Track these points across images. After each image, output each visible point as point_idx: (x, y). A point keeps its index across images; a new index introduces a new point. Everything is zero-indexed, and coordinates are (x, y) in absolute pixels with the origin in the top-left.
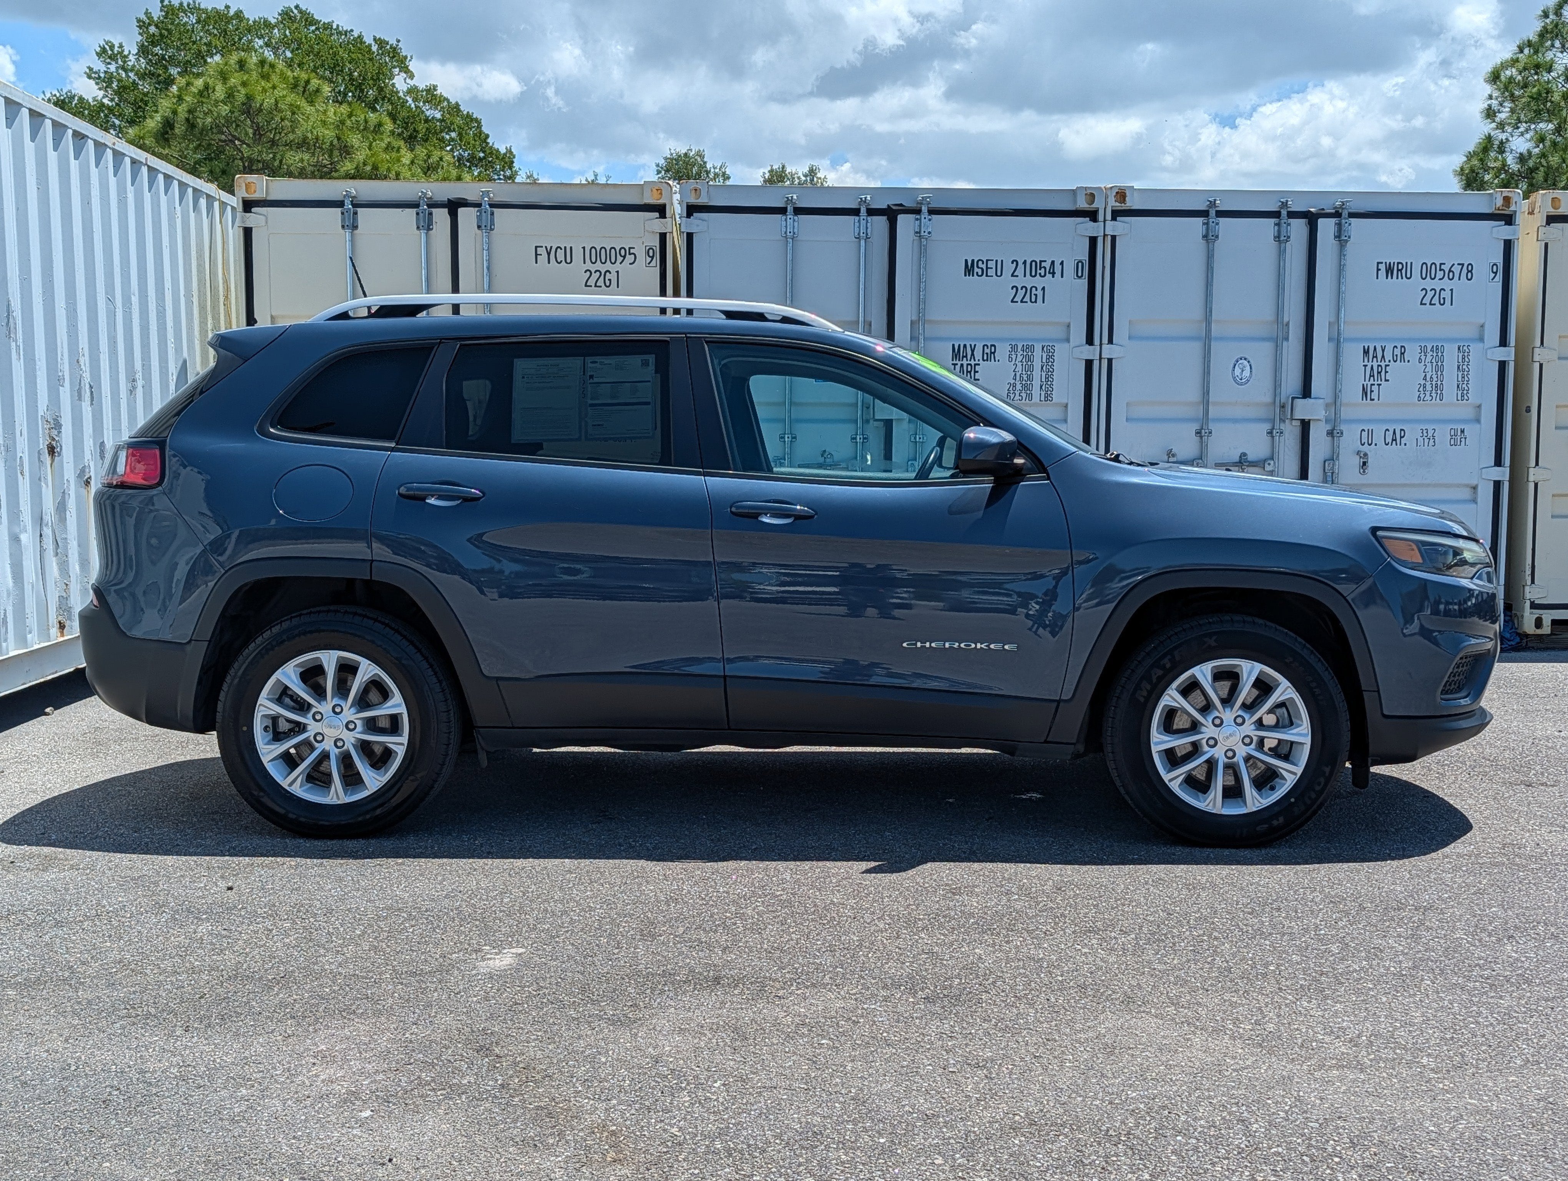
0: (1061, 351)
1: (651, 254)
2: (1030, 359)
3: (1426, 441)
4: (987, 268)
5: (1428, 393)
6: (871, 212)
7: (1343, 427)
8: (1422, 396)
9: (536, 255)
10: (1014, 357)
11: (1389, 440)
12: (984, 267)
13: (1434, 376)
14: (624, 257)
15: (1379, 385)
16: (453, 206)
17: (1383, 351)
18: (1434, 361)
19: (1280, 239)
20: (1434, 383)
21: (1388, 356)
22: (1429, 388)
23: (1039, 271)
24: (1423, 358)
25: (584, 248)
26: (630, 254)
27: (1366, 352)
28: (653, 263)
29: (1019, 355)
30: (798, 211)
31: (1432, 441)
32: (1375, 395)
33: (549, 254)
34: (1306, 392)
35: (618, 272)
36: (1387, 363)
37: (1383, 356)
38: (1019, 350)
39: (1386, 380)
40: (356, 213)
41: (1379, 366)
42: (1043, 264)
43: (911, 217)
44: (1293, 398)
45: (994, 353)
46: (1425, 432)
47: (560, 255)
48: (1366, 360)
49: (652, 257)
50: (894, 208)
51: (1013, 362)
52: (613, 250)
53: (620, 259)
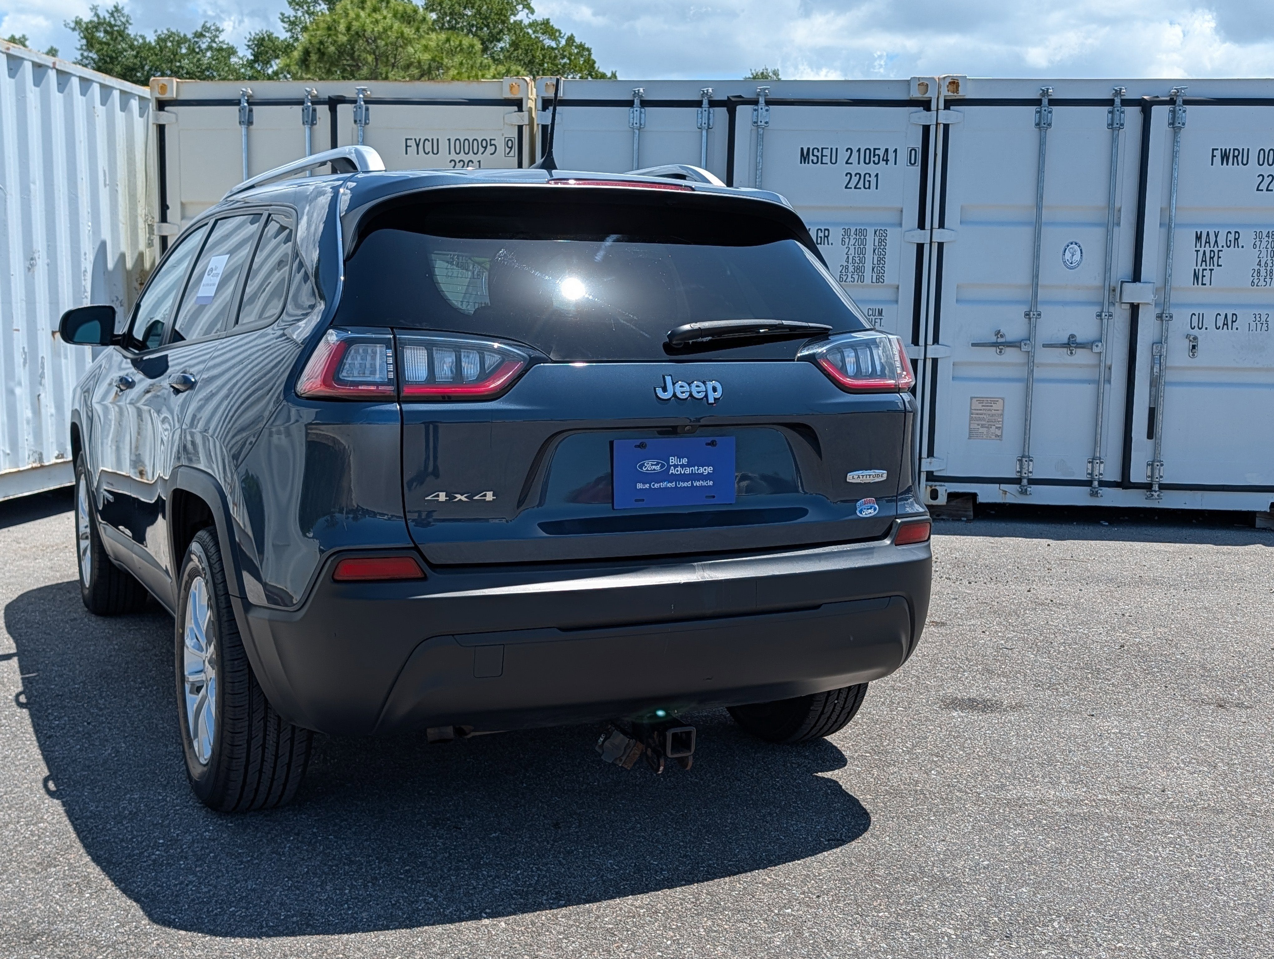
0: (893, 234)
1: (510, 145)
2: (863, 243)
3: (1259, 326)
4: (822, 156)
5: (1262, 279)
6: (713, 104)
7: (1173, 311)
8: (1256, 281)
9: (407, 146)
10: (847, 240)
11: (1220, 324)
12: (819, 154)
13: (1269, 262)
14: (486, 148)
15: (1211, 270)
16: (333, 103)
17: (1216, 237)
18: (1269, 246)
19: (1114, 126)
20: (1269, 268)
21: (1222, 241)
22: (1263, 273)
23: (872, 159)
24: (1258, 243)
25: (449, 140)
26: (491, 145)
27: (1198, 238)
28: (512, 154)
29: (852, 238)
30: (645, 104)
31: (1265, 325)
32: (1206, 280)
33: (418, 145)
34: (1136, 277)
35: (479, 162)
36: (1220, 248)
37: (1216, 241)
38: (852, 233)
39: (1218, 265)
40: (251, 111)
41: (1211, 251)
42: (877, 152)
43: (749, 108)
44: (1122, 282)
45: (827, 237)
46: (1258, 317)
47: (428, 145)
48: (1198, 245)
49: (511, 148)
50: (733, 99)
51: (846, 245)
52: (475, 142)
53: (481, 150)
